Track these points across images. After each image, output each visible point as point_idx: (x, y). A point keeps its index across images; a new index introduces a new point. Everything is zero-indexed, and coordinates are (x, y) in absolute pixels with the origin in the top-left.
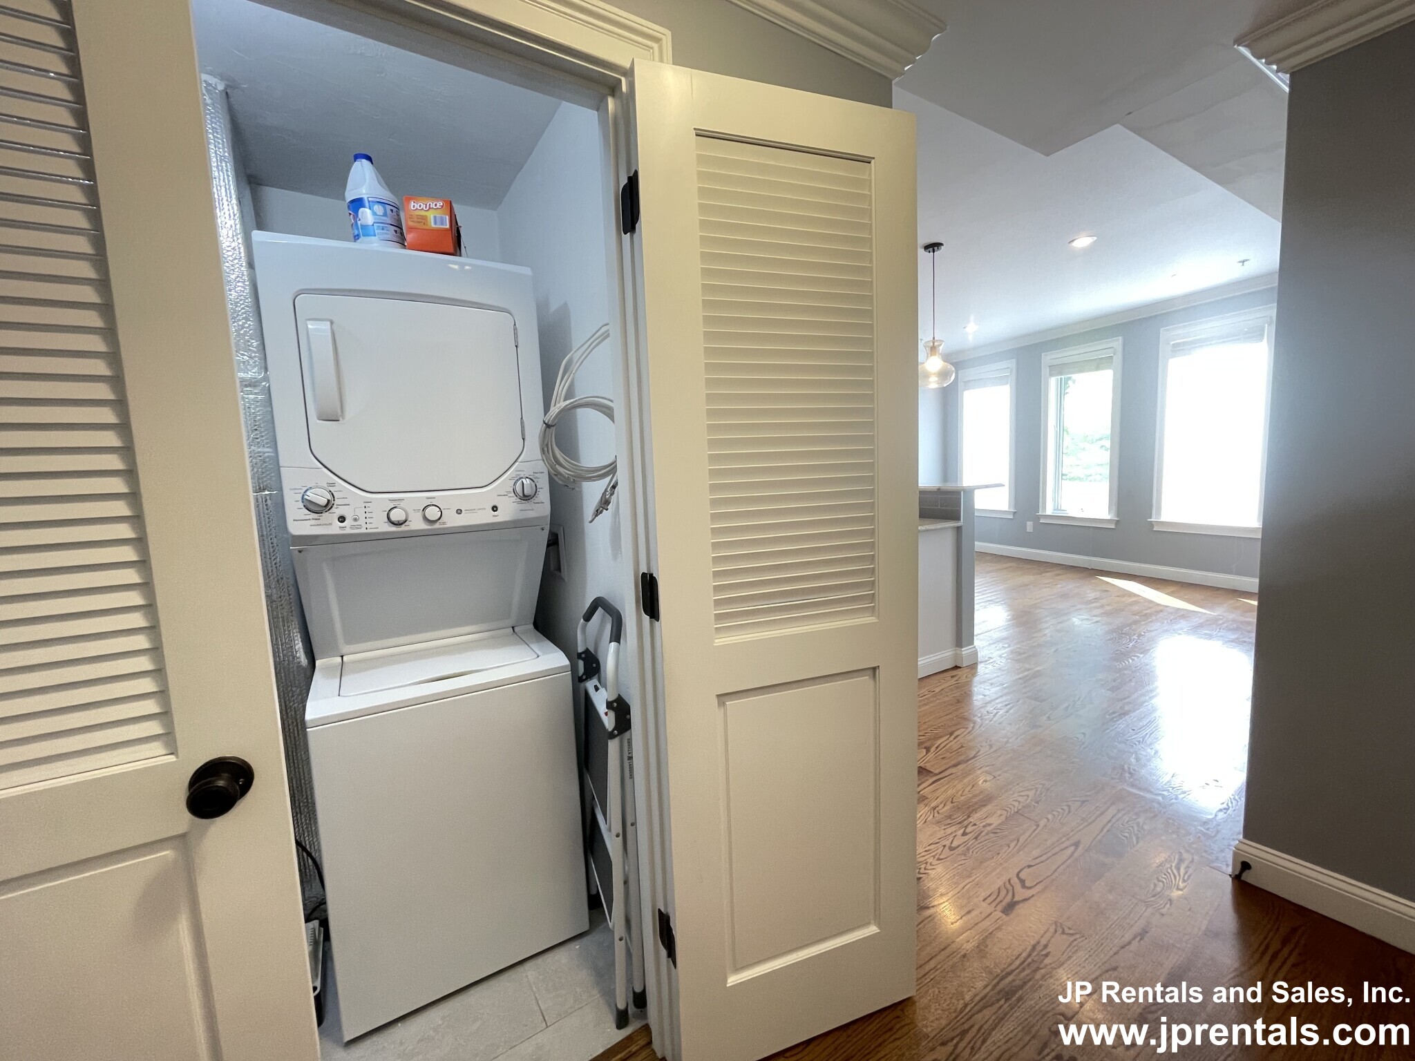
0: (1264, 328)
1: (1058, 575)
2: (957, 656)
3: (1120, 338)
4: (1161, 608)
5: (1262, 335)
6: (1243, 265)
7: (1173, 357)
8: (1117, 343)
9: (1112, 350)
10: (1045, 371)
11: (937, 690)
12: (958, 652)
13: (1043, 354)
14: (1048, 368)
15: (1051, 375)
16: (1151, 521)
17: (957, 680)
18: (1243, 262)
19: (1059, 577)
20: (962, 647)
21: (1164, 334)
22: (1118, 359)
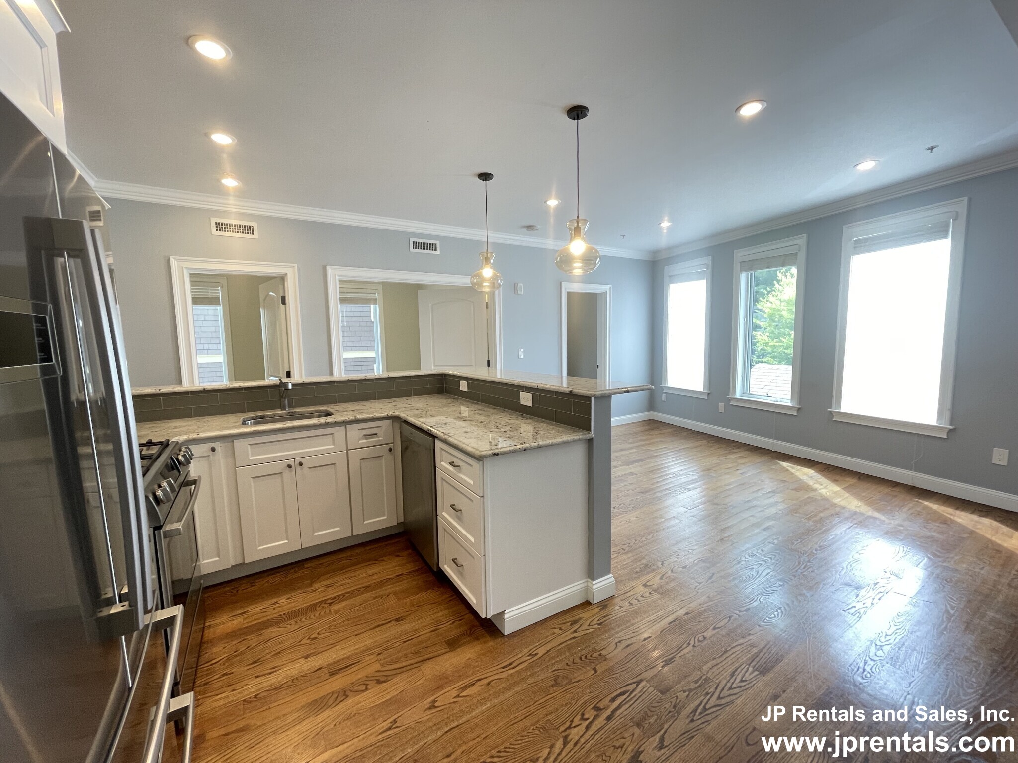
0: (948, 226)
1: (742, 457)
2: (587, 590)
3: (805, 235)
4: (837, 509)
5: (947, 231)
6: (931, 152)
7: (856, 254)
8: (801, 241)
9: (797, 246)
10: (737, 266)
11: (541, 651)
12: (589, 584)
13: (735, 251)
14: (739, 264)
15: (742, 270)
16: (831, 412)
17: (575, 632)
18: (932, 148)
19: (742, 461)
20: (593, 579)
21: (847, 231)
22: (802, 256)
